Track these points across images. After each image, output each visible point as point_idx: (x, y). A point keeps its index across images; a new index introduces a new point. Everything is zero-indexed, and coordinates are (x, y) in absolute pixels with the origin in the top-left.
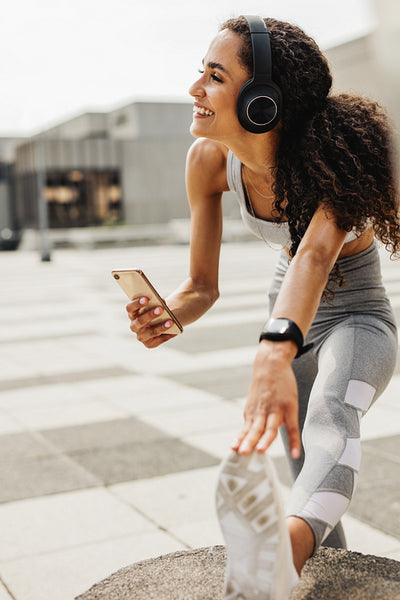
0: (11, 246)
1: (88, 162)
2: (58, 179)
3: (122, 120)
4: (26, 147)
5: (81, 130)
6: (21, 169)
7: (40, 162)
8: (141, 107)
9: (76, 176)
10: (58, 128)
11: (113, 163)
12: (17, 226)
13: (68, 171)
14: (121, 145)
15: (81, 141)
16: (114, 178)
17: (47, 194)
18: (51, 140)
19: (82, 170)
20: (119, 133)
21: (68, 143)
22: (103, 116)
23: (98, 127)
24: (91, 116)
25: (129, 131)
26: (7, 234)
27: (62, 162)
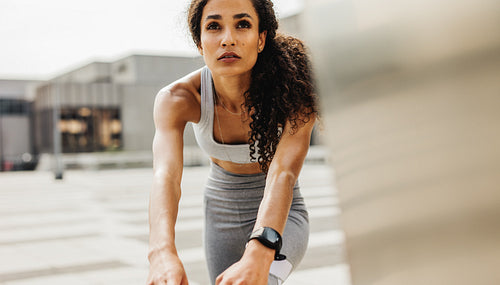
0: (30, 167)
1: (95, 101)
2: (70, 114)
3: (122, 68)
4: (44, 88)
5: (89, 76)
6: (40, 105)
7: (56, 101)
8: (138, 58)
9: (85, 112)
10: (71, 73)
11: (115, 102)
12: (36, 151)
13: (78, 108)
14: (121, 88)
15: (89, 85)
16: (115, 114)
17: (61, 126)
18: (67, 83)
19: (90, 107)
20: (119, 78)
21: (79, 86)
22: (108, 65)
23: (104, 73)
24: (98, 64)
25: (128, 77)
26: (27, 158)
27: (74, 100)
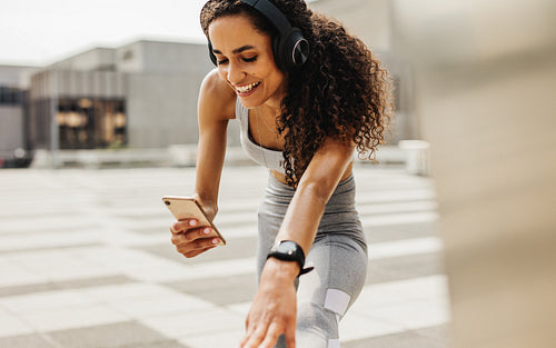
0: (24, 163)
1: (97, 92)
2: (68, 105)
3: (128, 55)
4: (40, 76)
5: (91, 63)
6: (35, 95)
7: (53, 90)
8: (146, 44)
9: (85, 104)
10: (70, 60)
11: (119, 93)
12: (29, 146)
13: (79, 99)
14: (126, 77)
15: (91, 73)
16: (120, 106)
17: (59, 119)
18: (64, 70)
19: (91, 98)
20: (125, 67)
21: (79, 74)
22: (112, 51)
23: (107, 61)
24: (101, 50)
25: (134, 66)
26: (20, 153)
27: (73, 91)
